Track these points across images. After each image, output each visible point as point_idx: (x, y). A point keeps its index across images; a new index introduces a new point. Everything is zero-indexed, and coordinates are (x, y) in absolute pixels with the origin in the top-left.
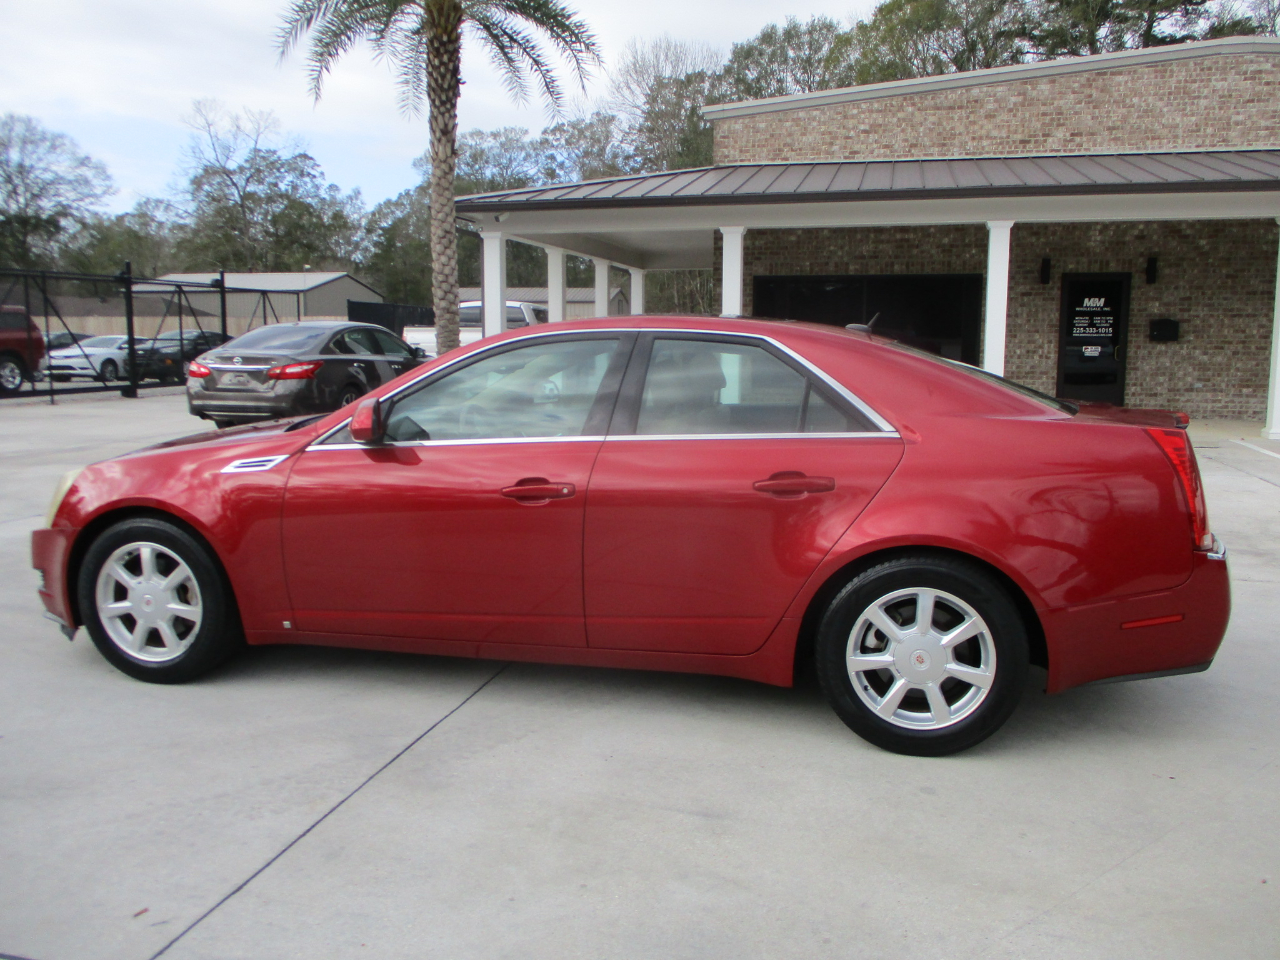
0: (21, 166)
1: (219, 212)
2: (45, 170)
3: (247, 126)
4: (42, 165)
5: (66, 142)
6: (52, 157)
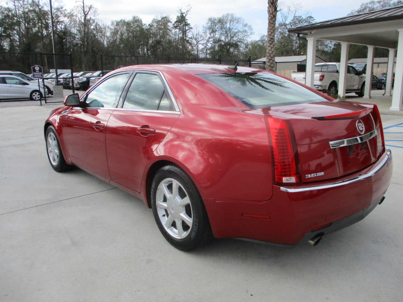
0: (230, 28)
1: (282, 38)
2: (235, 29)
3: (292, 9)
4: (235, 27)
5: (241, 20)
6: (237, 25)
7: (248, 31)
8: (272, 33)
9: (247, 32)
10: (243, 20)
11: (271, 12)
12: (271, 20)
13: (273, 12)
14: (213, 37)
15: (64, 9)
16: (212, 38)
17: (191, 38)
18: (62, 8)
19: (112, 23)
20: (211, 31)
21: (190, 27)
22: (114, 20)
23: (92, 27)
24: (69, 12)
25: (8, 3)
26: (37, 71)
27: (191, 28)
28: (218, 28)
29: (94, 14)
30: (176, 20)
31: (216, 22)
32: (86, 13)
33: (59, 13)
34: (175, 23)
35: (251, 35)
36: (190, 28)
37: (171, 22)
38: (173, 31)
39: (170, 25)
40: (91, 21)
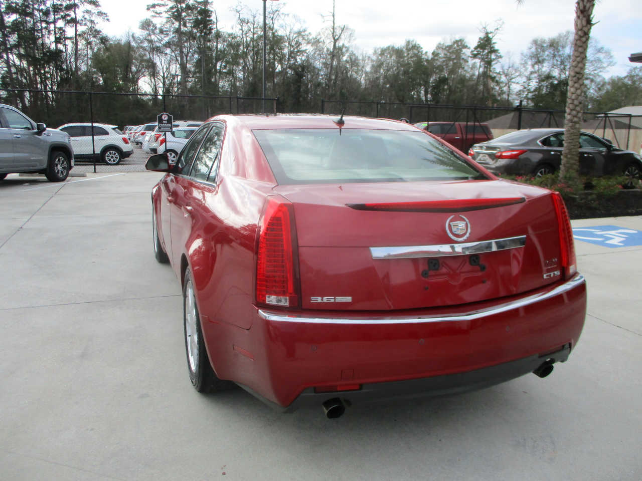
7: (604, 60)
8: (579, 63)
9: (602, 62)
10: (596, 41)
11: (579, 26)
12: (578, 41)
13: (583, 27)
14: (538, 70)
15: (307, 33)
16: (535, 72)
17: (499, 74)
18: (305, 31)
19: (375, 51)
20: (534, 60)
21: (499, 55)
22: (378, 47)
23: (345, 58)
24: (314, 37)
25: (234, 27)
26: (164, 122)
27: (500, 57)
28: (548, 55)
29: (348, 39)
30: (476, 45)
31: (545, 45)
32: (336, 37)
33: (300, 39)
34: (476, 48)
35: (609, 67)
36: (497, 56)
37: (469, 48)
38: (471, 62)
39: (467, 52)
40: (344, 50)
